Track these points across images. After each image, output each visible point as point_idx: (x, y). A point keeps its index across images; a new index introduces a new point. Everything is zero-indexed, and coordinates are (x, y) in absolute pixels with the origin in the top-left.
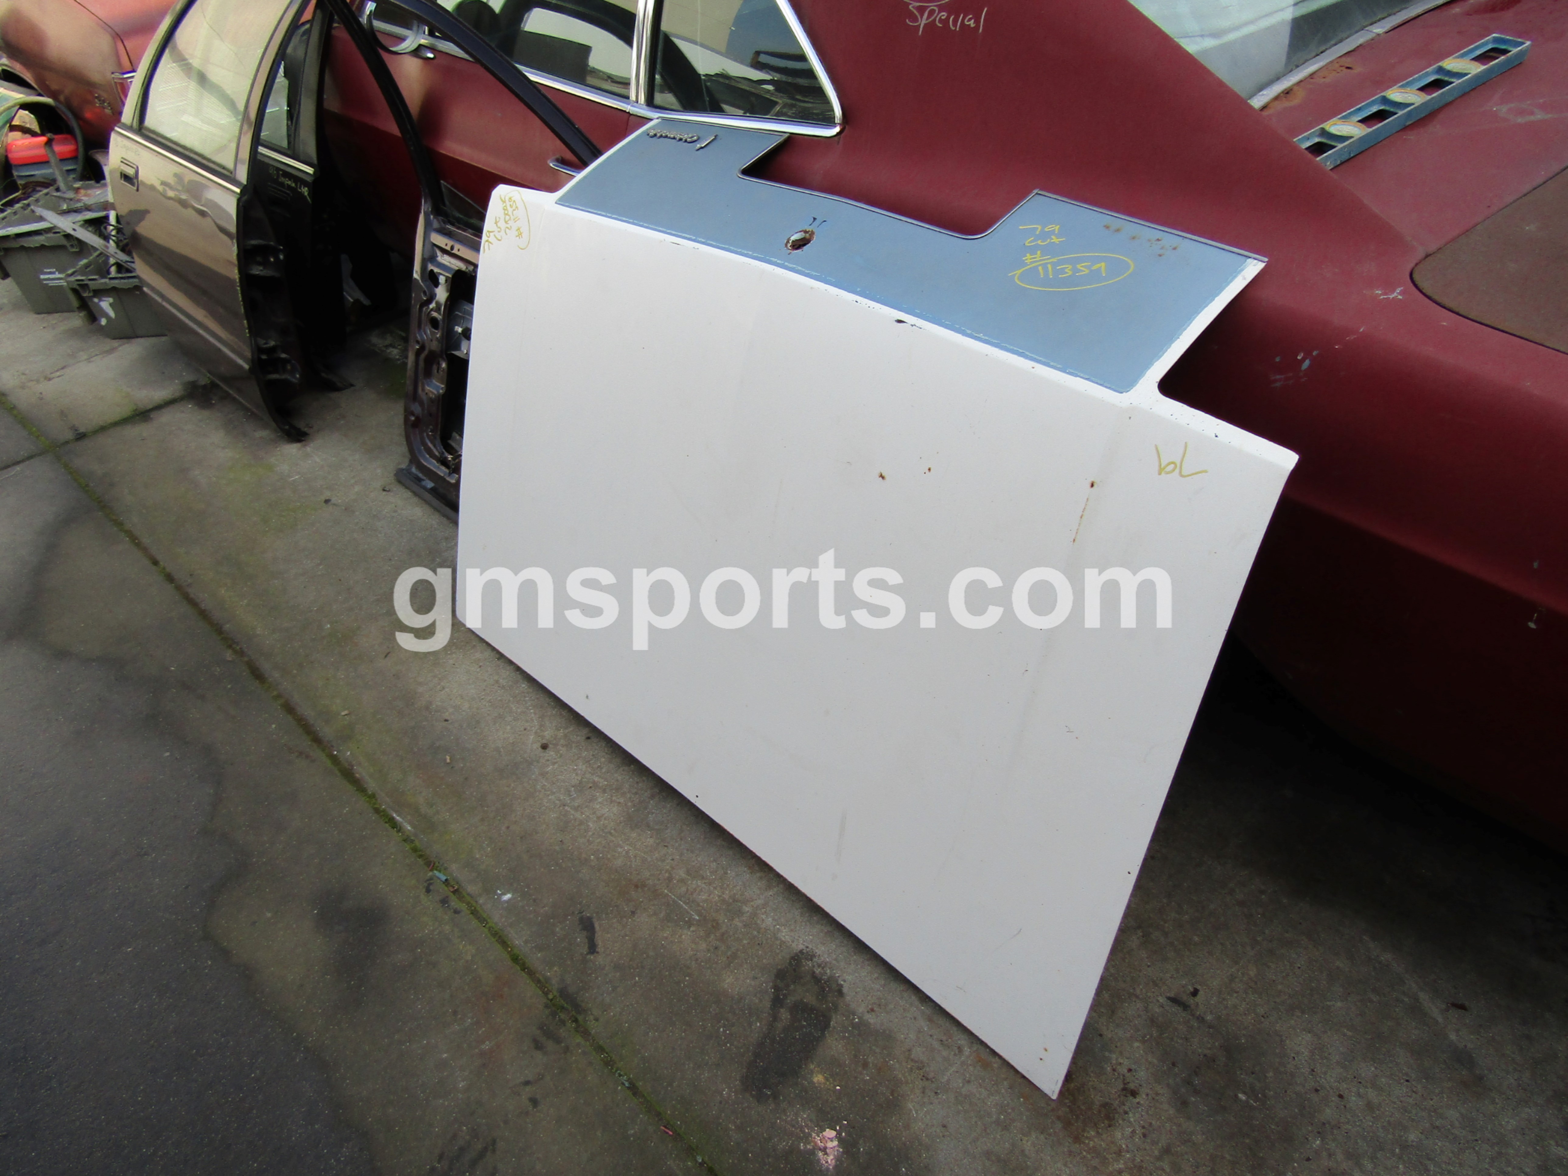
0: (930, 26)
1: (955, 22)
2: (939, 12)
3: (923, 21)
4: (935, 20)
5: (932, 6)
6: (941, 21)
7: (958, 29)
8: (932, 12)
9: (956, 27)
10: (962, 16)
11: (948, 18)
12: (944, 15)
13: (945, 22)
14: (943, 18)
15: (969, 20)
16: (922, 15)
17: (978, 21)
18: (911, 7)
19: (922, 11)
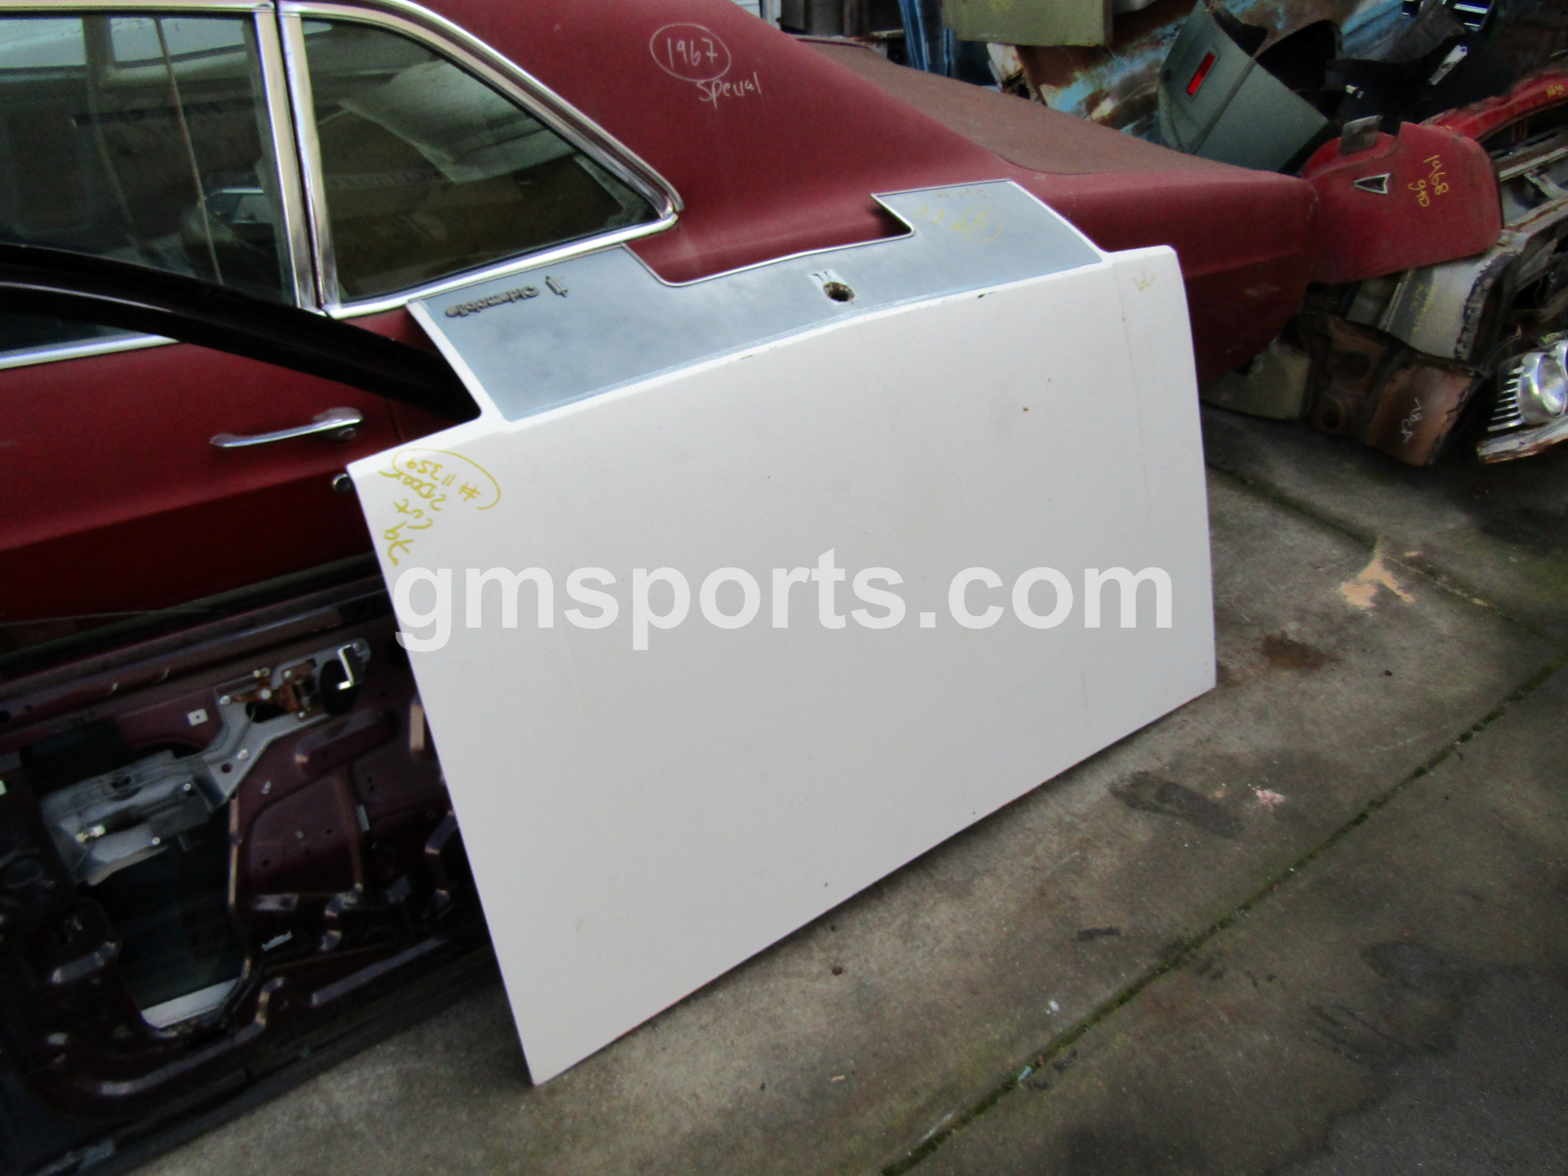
0: (721, 98)
1: (739, 89)
2: (723, 85)
3: (714, 95)
4: (722, 91)
5: (715, 80)
6: (728, 91)
7: (743, 95)
8: (717, 86)
9: (741, 93)
10: (741, 83)
11: (732, 87)
12: (727, 85)
13: (731, 91)
14: (728, 88)
15: (748, 85)
16: (710, 89)
17: (754, 85)
18: (698, 85)
19: (708, 85)
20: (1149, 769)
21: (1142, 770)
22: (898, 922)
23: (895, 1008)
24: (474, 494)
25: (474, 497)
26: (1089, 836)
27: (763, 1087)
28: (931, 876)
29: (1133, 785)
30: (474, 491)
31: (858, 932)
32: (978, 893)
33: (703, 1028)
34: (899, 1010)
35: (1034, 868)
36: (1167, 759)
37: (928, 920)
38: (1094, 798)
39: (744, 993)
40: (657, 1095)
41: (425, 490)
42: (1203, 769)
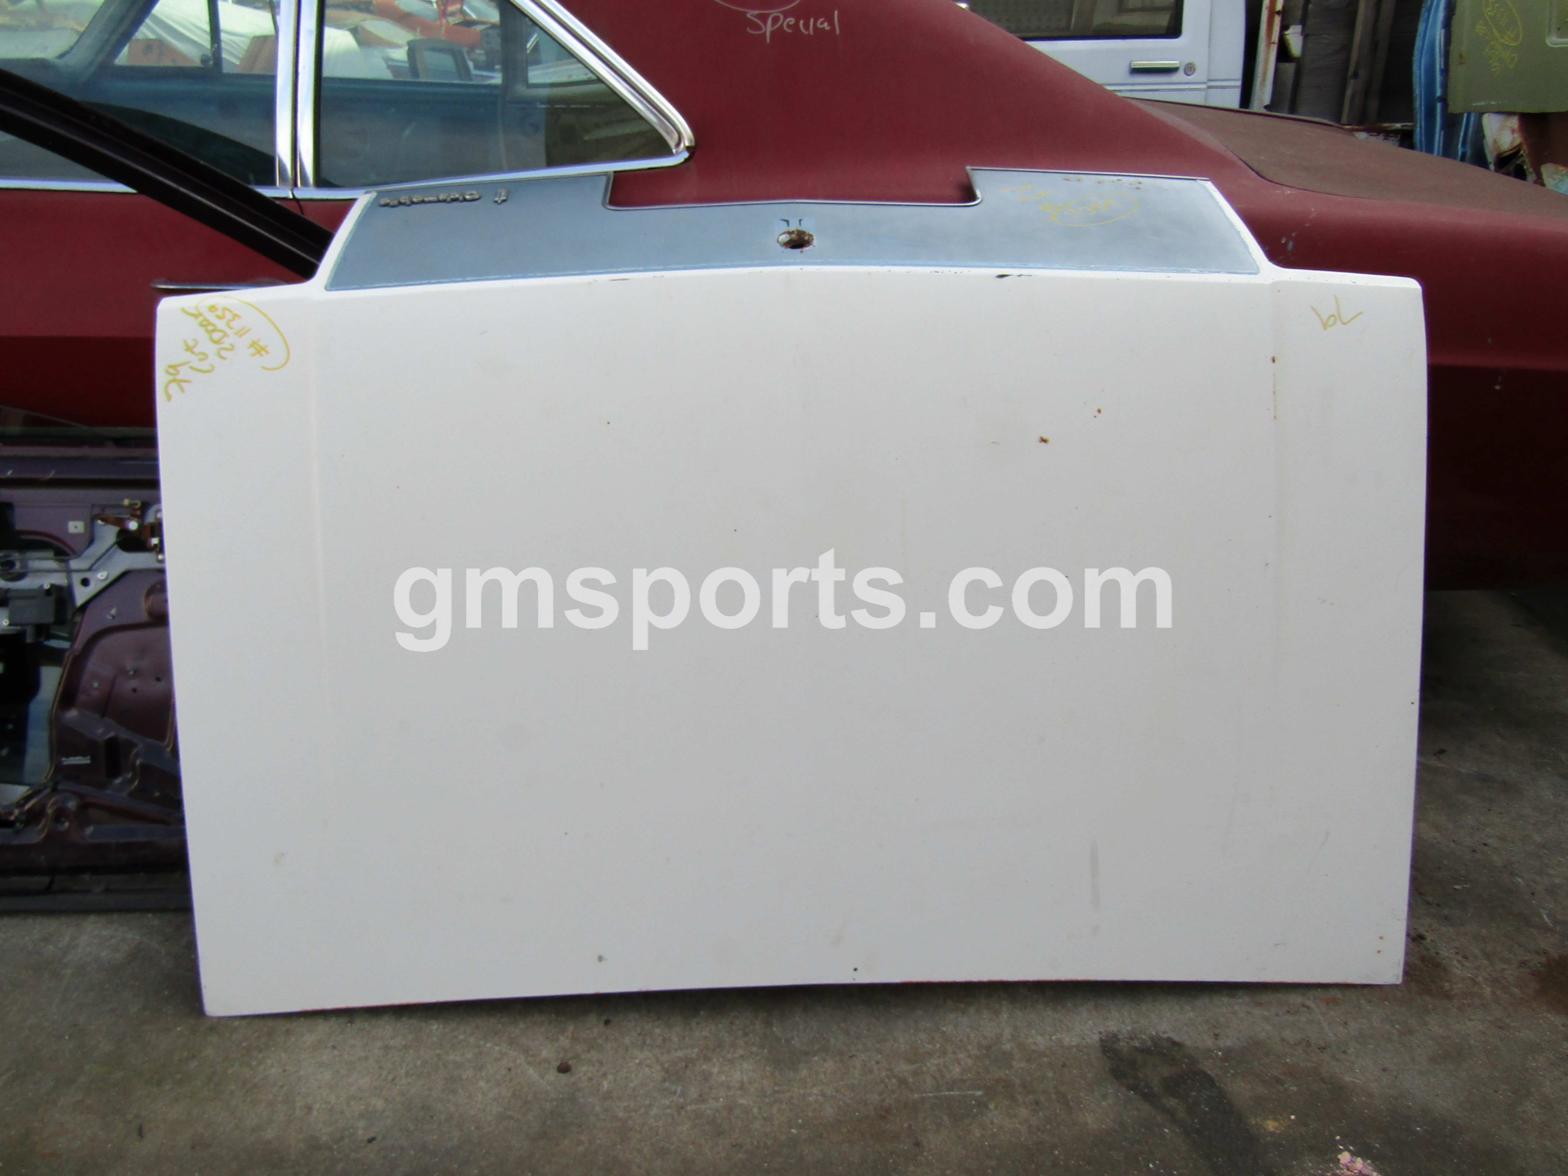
0: (778, 33)
1: (806, 26)
2: (785, 18)
3: (768, 28)
4: (782, 25)
5: (775, 13)
6: (789, 26)
7: (812, 33)
8: (776, 20)
9: (809, 31)
10: (812, 20)
11: (797, 23)
12: (791, 20)
13: (796, 27)
14: (791, 23)
15: (822, 23)
16: (765, 23)
17: (831, 23)
18: (748, 16)
19: (764, 18)
20: (1188, 1043)
21: (1176, 1038)
22: (680, 1054)
23: (580, 1143)
24: (263, 353)
25: (262, 355)
26: (1017, 1082)
27: (371, 1140)
28: (768, 1024)
29: (1145, 1051)
30: (264, 349)
31: (627, 1041)
32: (804, 1073)
33: (387, 1048)
34: (581, 1149)
35: (902, 1082)
36: (1228, 1041)
37: (715, 1070)
38: (1070, 1039)
39: (456, 1037)
40: (282, 1087)
41: (217, 336)
42: (1278, 1081)
